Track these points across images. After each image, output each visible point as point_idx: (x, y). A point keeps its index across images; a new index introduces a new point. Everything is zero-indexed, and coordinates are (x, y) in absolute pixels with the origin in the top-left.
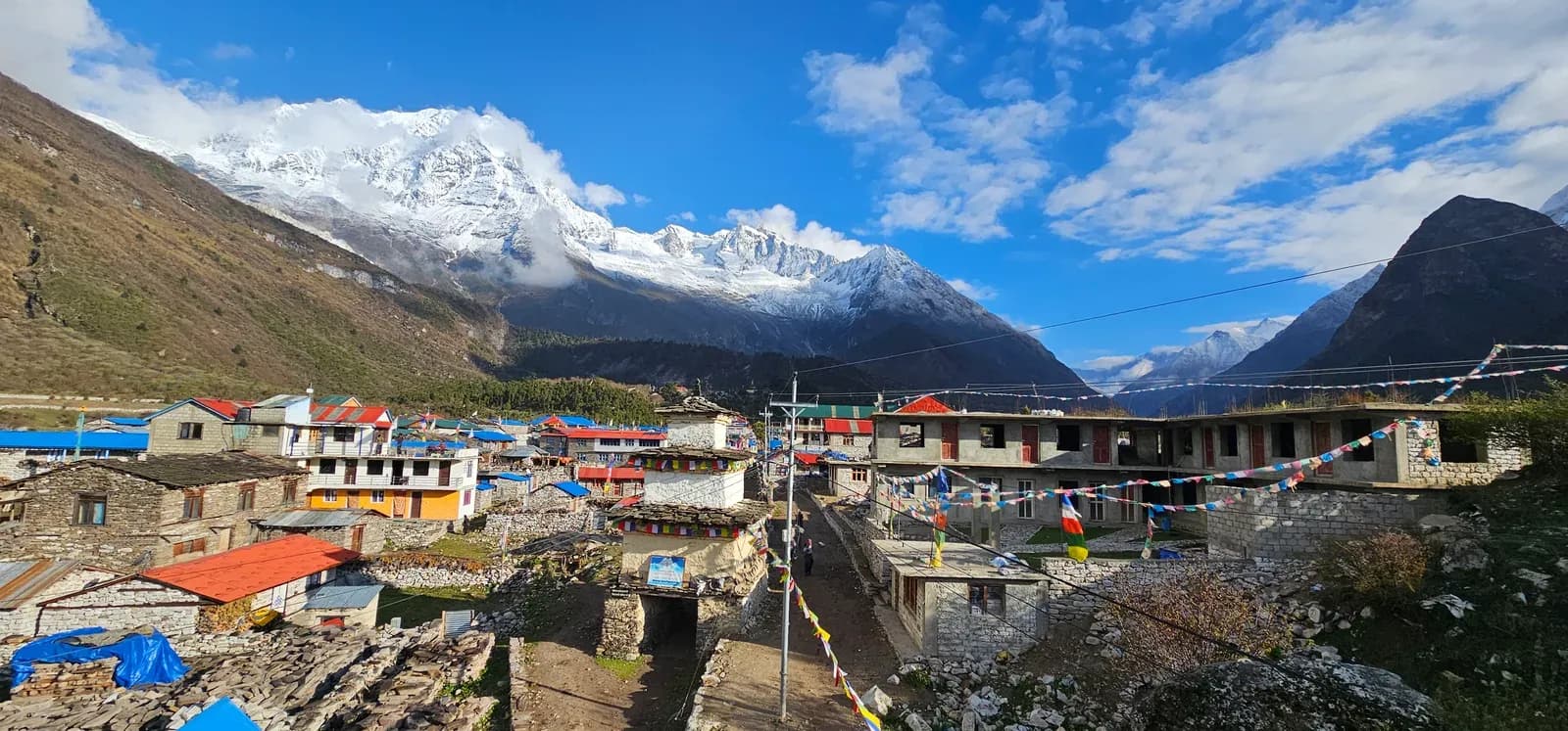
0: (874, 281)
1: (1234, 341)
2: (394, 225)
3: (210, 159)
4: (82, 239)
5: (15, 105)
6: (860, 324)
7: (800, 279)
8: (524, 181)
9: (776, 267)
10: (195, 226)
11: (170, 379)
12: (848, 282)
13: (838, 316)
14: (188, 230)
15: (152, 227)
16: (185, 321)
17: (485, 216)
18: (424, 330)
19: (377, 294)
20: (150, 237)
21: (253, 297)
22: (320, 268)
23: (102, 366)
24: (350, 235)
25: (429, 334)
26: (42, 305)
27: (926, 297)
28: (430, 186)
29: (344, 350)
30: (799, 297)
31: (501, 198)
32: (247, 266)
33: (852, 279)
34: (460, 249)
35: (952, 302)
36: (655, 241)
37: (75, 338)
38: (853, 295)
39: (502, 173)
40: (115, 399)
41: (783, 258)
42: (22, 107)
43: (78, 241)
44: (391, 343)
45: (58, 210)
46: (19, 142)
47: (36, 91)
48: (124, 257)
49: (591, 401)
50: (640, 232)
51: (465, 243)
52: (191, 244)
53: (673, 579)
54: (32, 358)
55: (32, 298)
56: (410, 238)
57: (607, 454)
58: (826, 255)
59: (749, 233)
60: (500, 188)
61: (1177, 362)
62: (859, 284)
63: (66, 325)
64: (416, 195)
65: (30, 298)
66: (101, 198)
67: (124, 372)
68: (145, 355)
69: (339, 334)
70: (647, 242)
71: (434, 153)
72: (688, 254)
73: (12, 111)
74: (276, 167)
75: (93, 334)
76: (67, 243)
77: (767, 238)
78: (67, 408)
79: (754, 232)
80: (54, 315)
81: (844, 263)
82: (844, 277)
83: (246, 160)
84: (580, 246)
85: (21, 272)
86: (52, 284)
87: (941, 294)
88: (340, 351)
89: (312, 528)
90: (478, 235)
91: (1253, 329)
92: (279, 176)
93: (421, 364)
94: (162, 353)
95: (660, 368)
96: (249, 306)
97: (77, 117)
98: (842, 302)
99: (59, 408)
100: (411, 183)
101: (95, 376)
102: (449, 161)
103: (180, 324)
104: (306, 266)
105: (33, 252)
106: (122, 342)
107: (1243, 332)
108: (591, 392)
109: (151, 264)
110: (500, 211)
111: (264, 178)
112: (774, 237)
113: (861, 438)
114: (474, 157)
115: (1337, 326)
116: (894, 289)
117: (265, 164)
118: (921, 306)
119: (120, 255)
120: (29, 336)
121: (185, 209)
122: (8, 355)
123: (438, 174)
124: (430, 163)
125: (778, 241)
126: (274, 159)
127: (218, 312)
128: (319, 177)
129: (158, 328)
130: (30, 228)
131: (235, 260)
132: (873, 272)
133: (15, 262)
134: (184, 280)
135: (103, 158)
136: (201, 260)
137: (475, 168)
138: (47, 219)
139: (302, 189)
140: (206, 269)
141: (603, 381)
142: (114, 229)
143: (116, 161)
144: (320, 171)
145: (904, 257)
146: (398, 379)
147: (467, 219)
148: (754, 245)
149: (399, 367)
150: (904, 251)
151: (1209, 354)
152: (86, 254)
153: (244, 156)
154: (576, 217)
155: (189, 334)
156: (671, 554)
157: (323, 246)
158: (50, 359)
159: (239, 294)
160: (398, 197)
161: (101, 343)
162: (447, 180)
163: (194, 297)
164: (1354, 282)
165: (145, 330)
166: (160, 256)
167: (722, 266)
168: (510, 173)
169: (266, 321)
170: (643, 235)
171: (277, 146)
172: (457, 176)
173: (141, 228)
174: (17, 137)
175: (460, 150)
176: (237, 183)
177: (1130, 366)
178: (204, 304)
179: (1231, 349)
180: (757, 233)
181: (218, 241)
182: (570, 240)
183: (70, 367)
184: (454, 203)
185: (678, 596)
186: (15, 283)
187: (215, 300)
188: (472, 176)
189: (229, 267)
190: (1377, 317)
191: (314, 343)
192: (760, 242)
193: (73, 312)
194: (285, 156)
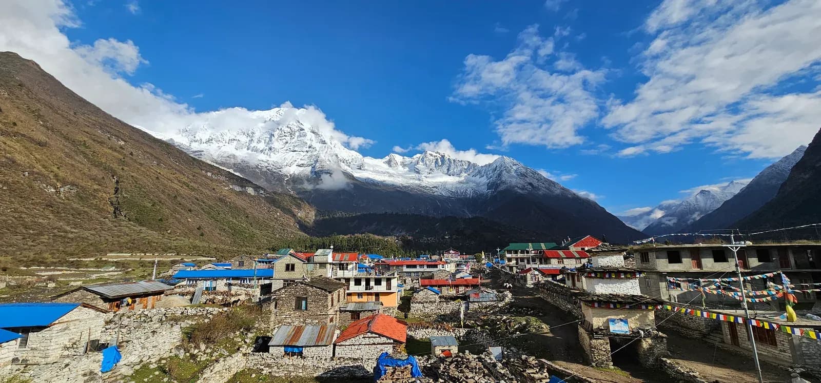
0: (500, 175)
1: (713, 196)
2: (261, 164)
3: (180, 140)
4: (135, 181)
5: (108, 123)
6: (494, 197)
7: (460, 177)
8: (320, 138)
9: (446, 171)
10: (178, 171)
11: (175, 243)
12: (485, 177)
13: (482, 195)
14: (176, 173)
15: (162, 173)
16: (178, 216)
17: (302, 157)
18: (278, 214)
19: (258, 197)
20: (161, 178)
21: (204, 203)
22: (231, 187)
23: (147, 239)
24: (241, 170)
25: (281, 216)
26: (120, 212)
27: (529, 182)
28: (276, 144)
29: (244, 226)
30: (458, 186)
31: (310, 147)
32: (201, 188)
33: (487, 175)
34: (291, 173)
35: (543, 184)
36: (384, 163)
37: (134, 226)
38: (489, 183)
39: (310, 135)
40: (157, 254)
41: (450, 166)
42: (111, 124)
43: (134, 182)
44: (264, 221)
45: (126, 168)
46: (110, 140)
47: (115, 117)
48: (152, 188)
49: (367, 246)
50: (376, 158)
51: (293, 170)
52: (178, 179)
53: (623, 329)
54: (119, 237)
55: (116, 209)
56: (268, 170)
57: (410, 272)
58: (472, 163)
59: (431, 155)
60: (309, 143)
61: (679, 209)
62: (491, 177)
63: (130, 221)
64: (270, 149)
65: (115, 209)
66: (142, 162)
67: (156, 241)
68: (162, 233)
69: (241, 218)
70: (380, 163)
71: (278, 129)
72: (400, 168)
73: (107, 126)
74: (209, 141)
75: (141, 224)
76: (129, 183)
77: (440, 156)
78: (142, 259)
79: (434, 154)
80: (125, 216)
81: (482, 167)
82: (483, 174)
83: (196, 139)
84: (348, 168)
85: (112, 198)
86: (124, 202)
87: (537, 179)
88: (242, 226)
89: (362, 311)
90: (299, 166)
91: (725, 188)
92: (210, 145)
93: (278, 231)
94: (169, 232)
95: (392, 227)
96: (202, 207)
97: (130, 126)
98: (483, 187)
99: (139, 259)
100: (268, 144)
101: (145, 243)
102: (285, 132)
103: (176, 217)
104: (225, 186)
105: (116, 188)
106: (153, 227)
107: (719, 190)
108: (366, 241)
109: (162, 190)
110: (309, 154)
111: (203, 147)
112: (444, 156)
113: (567, 260)
114: (297, 129)
115: (781, 182)
116: (511, 179)
117: (204, 140)
118: (526, 186)
119: (150, 187)
120: (116, 227)
121: (174, 163)
122: (109, 236)
123: (280, 138)
124: (276, 133)
125: (447, 157)
126: (207, 137)
127: (190, 211)
128: (227, 144)
129: (167, 220)
130: (115, 177)
131: (195, 186)
132: (497, 170)
133: (109, 193)
134: (176, 197)
135: (142, 144)
136: (182, 187)
137: (297, 134)
138: (121, 173)
139: (220, 150)
140: (184, 191)
141: (371, 235)
142: (147, 175)
143: (147, 145)
144: (227, 142)
145: (515, 161)
146: (269, 239)
147: (294, 159)
148: (434, 161)
149: (269, 233)
150: (514, 158)
151: (698, 203)
152: (137, 188)
153: (195, 137)
154: (345, 154)
155: (180, 222)
156: (618, 317)
157: (233, 176)
158: (126, 236)
159: (198, 202)
160: (262, 151)
161: (145, 228)
162: (285, 141)
163: (180, 204)
164: (786, 157)
165: (162, 221)
166: (166, 186)
167: (418, 172)
168: (313, 134)
169: (209, 214)
170: (377, 160)
171: (210, 132)
172: (289, 138)
173: (158, 174)
174: (109, 138)
175: (290, 126)
176: (192, 150)
177: (649, 213)
178: (184, 207)
179: (712, 200)
180: (435, 155)
181: (188, 177)
182: (342, 164)
183: (134, 240)
184: (287, 152)
185: (630, 338)
186: (109, 203)
187: (188, 205)
188: (296, 138)
189: (193, 189)
190: (807, 176)
191: (231, 223)
192: (437, 159)
193: (133, 214)
194: (212, 136)
